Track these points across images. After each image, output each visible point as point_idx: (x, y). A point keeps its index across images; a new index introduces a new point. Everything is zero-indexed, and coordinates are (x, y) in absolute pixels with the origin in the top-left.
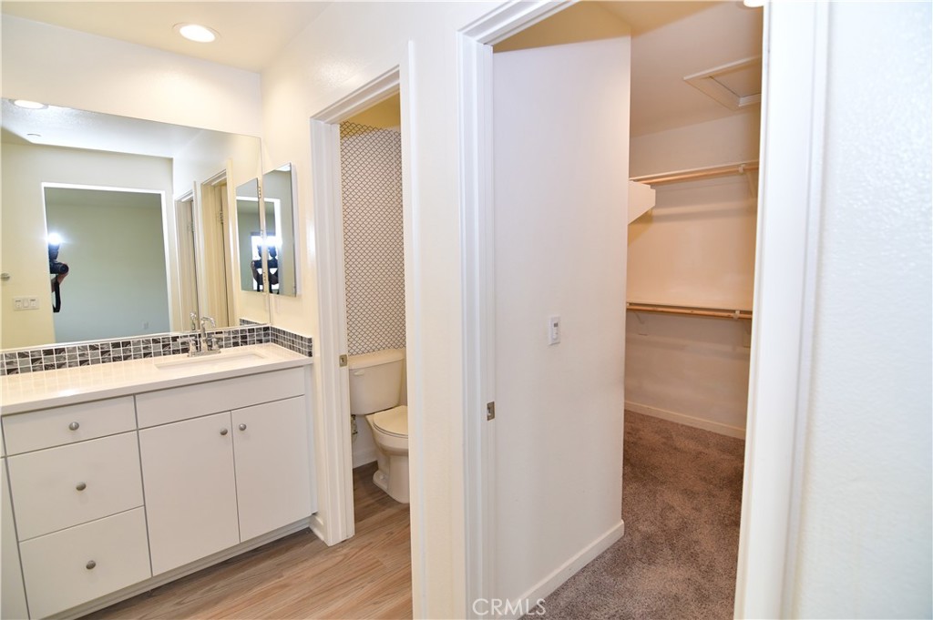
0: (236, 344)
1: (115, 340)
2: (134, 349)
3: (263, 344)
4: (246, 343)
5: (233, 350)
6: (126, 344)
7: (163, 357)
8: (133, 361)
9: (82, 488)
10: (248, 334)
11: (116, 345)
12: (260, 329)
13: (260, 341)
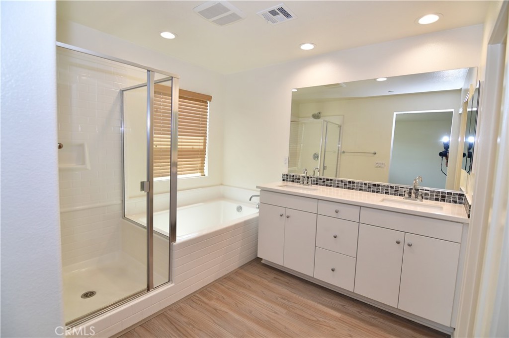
0: (437, 200)
1: (374, 183)
2: (382, 189)
3: (457, 204)
4: (444, 200)
5: (434, 203)
6: (379, 185)
7: (394, 196)
8: (380, 194)
9: (335, 237)
10: (446, 195)
11: (374, 185)
12: (457, 194)
13: (455, 202)
